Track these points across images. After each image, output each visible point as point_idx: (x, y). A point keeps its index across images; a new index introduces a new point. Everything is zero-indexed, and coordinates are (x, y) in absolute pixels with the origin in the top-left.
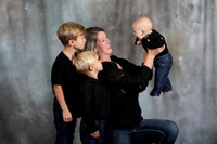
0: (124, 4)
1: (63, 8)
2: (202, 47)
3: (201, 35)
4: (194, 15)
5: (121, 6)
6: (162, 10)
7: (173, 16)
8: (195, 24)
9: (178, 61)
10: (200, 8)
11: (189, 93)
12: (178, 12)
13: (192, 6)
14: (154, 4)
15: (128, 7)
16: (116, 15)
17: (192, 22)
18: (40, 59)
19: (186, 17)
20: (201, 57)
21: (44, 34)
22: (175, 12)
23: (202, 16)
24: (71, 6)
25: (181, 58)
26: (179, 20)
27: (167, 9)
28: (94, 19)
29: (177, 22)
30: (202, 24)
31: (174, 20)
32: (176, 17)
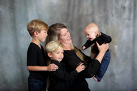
0: (74, 7)
1: (28, 9)
2: (132, 39)
3: (131, 29)
4: (126, 14)
5: (71, 8)
6: (102, 11)
7: (110, 15)
8: (127, 21)
9: (114, 48)
10: (130, 9)
11: (122, 72)
12: (114, 12)
13: (124, 8)
14: (96, 7)
15: (76, 8)
16: (68, 15)
17: (124, 19)
18: (11, 47)
19: (120, 16)
20: (131, 46)
21: (15, 29)
22: (112, 13)
23: (132, 15)
24: (34, 8)
25: (116, 47)
26: (115, 18)
27: (105, 10)
28: (51, 18)
29: (113, 20)
30: (132, 21)
31: (111, 18)
32: (113, 16)
